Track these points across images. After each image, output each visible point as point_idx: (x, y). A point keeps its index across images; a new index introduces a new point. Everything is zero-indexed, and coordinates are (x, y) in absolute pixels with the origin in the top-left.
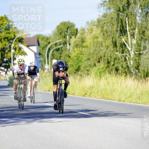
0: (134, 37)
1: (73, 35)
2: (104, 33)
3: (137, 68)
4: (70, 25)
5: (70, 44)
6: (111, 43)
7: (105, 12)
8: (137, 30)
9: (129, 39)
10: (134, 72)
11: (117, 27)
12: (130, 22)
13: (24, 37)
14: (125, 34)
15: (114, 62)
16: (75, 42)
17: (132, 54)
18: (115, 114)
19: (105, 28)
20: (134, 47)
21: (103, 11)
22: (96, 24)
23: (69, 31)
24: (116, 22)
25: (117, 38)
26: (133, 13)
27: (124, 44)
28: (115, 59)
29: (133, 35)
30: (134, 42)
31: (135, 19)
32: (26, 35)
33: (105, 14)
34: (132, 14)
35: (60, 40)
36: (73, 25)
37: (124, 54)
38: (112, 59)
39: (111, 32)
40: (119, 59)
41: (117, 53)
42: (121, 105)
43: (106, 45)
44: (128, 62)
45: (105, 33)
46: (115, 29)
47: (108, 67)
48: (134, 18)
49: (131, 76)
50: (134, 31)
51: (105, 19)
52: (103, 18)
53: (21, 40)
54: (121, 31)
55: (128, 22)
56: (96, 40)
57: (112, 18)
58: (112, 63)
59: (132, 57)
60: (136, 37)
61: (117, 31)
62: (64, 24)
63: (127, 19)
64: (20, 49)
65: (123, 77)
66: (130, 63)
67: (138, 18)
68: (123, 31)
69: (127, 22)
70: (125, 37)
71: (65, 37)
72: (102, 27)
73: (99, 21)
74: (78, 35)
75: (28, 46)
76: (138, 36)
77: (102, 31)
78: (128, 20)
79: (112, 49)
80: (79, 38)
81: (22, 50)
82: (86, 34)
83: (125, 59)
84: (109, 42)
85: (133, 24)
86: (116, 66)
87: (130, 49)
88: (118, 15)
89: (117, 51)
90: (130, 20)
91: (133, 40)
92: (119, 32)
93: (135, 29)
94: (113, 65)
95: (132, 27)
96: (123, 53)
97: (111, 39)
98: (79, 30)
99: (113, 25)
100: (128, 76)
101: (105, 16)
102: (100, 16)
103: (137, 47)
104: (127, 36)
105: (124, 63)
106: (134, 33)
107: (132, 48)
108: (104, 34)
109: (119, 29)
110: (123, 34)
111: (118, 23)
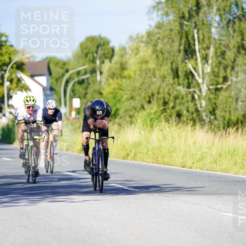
0: (207, 61)
1: (106, 58)
2: (158, 54)
3: (213, 112)
4: (102, 42)
5: (101, 73)
6: (170, 71)
7: (159, 19)
8: (212, 50)
9: (200, 65)
10: (207, 120)
11: (180, 45)
12: (201, 37)
13: (25, 61)
14: (192, 57)
15: (175, 102)
16: (110, 69)
17: (204, 88)
18: (177, 189)
19: (160, 46)
20: (207, 78)
21: (156, 18)
22: (144, 39)
23: (100, 52)
24: (178, 37)
25: (179, 63)
26: (205, 22)
27: (191, 72)
28: (176, 98)
29: (205, 59)
30: (208, 69)
31: (210, 32)
32: (29, 58)
33: (159, 23)
34: (203, 24)
35: (86, 67)
36: (106, 42)
37: (192, 90)
38: (172, 98)
39: (169, 53)
40: (183, 98)
41: (180, 88)
42: (186, 173)
43: (161, 74)
44: (198, 103)
45: (160, 55)
46: (176, 47)
47: (164, 110)
48: (207, 30)
49: (202, 126)
50: (207, 51)
51: (160, 31)
52: (156, 30)
53: (20, 66)
54: (186, 51)
55: (198, 37)
56: (144, 67)
57: (171, 30)
58: (171, 104)
59: (204, 94)
60: (210, 61)
61: (179, 51)
62: (91, 39)
63: (195, 31)
64: (19, 80)
65: (189, 127)
66: (201, 104)
67: (213, 30)
68: (189, 52)
69: (196, 36)
70: (192, 61)
71: (94, 61)
72: (155, 45)
73: (149, 34)
74: (116, 58)
75: (32, 76)
76: (214, 59)
77: (155, 51)
78: (198, 33)
79: (171, 82)
80: (116, 63)
81: (23, 82)
82: (128, 56)
83: (193, 98)
84: (166, 69)
85: (206, 40)
86: (177, 108)
87: (200, 81)
88: (181, 25)
89: (179, 85)
90: (201, 32)
91: (206, 66)
92: (182, 53)
93: (208, 48)
94: (173, 107)
95: (205, 46)
96: (189, 87)
97: (170, 64)
98: (116, 50)
99: (173, 41)
100: (198, 125)
101: (159, 26)
102: (151, 26)
103: (212, 77)
104: (196, 60)
105: (191, 105)
106: (207, 55)
107: (203, 79)
108: (157, 56)
109: (182, 48)
110: (190, 56)
111: (181, 39)
